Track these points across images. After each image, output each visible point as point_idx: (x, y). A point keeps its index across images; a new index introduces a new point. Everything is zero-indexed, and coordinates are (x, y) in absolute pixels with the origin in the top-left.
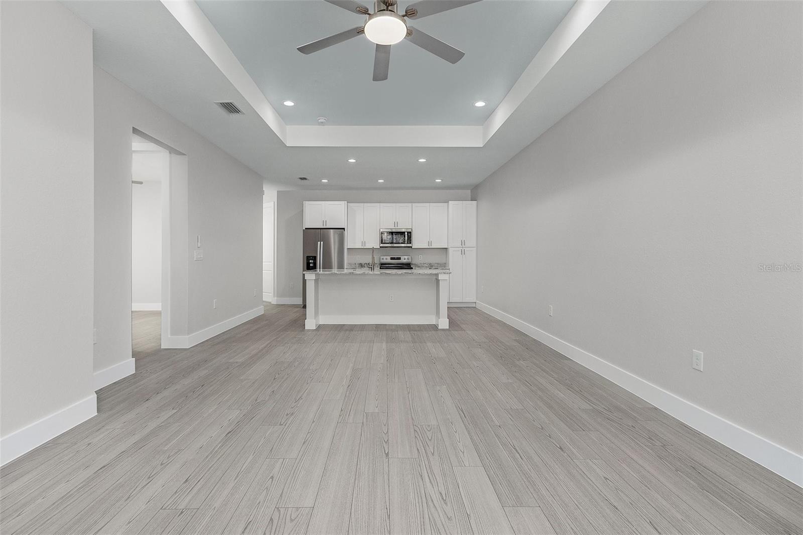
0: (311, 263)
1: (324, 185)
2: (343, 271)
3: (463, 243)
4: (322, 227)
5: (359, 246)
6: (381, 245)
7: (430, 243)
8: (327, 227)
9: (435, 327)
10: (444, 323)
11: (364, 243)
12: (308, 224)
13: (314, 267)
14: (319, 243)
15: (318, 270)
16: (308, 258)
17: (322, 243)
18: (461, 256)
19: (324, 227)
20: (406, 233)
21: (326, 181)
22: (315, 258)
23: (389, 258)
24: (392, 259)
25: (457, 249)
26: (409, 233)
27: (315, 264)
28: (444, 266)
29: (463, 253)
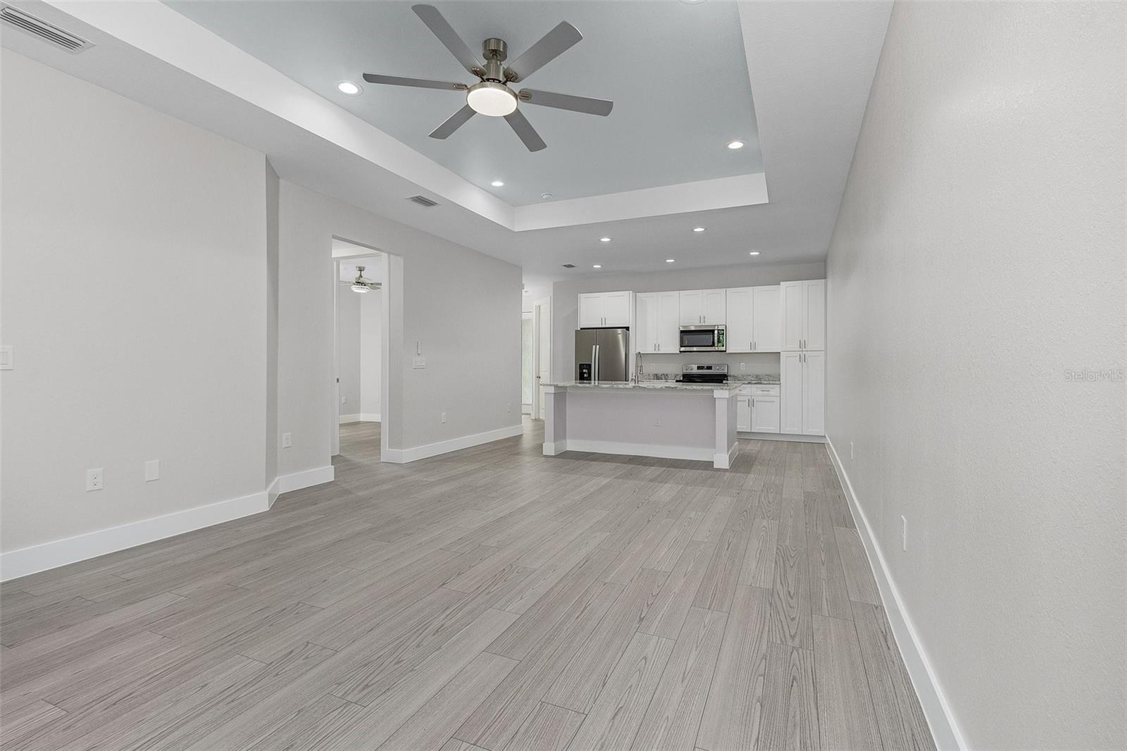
0: (585, 373)
1: (597, 271)
2: (628, 384)
3: (803, 345)
4: (599, 327)
5: (650, 350)
6: (683, 349)
7: (753, 345)
8: (607, 326)
9: (708, 465)
10: (722, 460)
11: (657, 346)
12: (584, 322)
13: (589, 378)
14: (594, 346)
15: (593, 382)
16: (582, 366)
17: (598, 346)
18: (800, 364)
19: (604, 326)
20: (716, 332)
21: (599, 266)
22: (589, 366)
23: (695, 367)
24: (699, 368)
25: (794, 354)
26: (721, 332)
27: (590, 374)
28: (775, 379)
29: (803, 359)
